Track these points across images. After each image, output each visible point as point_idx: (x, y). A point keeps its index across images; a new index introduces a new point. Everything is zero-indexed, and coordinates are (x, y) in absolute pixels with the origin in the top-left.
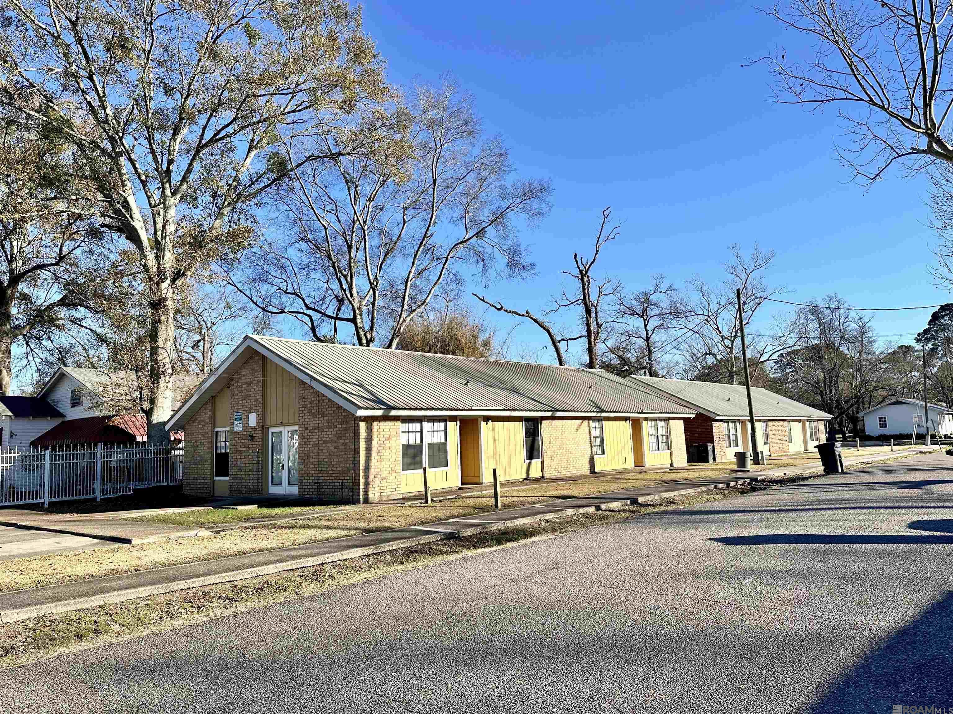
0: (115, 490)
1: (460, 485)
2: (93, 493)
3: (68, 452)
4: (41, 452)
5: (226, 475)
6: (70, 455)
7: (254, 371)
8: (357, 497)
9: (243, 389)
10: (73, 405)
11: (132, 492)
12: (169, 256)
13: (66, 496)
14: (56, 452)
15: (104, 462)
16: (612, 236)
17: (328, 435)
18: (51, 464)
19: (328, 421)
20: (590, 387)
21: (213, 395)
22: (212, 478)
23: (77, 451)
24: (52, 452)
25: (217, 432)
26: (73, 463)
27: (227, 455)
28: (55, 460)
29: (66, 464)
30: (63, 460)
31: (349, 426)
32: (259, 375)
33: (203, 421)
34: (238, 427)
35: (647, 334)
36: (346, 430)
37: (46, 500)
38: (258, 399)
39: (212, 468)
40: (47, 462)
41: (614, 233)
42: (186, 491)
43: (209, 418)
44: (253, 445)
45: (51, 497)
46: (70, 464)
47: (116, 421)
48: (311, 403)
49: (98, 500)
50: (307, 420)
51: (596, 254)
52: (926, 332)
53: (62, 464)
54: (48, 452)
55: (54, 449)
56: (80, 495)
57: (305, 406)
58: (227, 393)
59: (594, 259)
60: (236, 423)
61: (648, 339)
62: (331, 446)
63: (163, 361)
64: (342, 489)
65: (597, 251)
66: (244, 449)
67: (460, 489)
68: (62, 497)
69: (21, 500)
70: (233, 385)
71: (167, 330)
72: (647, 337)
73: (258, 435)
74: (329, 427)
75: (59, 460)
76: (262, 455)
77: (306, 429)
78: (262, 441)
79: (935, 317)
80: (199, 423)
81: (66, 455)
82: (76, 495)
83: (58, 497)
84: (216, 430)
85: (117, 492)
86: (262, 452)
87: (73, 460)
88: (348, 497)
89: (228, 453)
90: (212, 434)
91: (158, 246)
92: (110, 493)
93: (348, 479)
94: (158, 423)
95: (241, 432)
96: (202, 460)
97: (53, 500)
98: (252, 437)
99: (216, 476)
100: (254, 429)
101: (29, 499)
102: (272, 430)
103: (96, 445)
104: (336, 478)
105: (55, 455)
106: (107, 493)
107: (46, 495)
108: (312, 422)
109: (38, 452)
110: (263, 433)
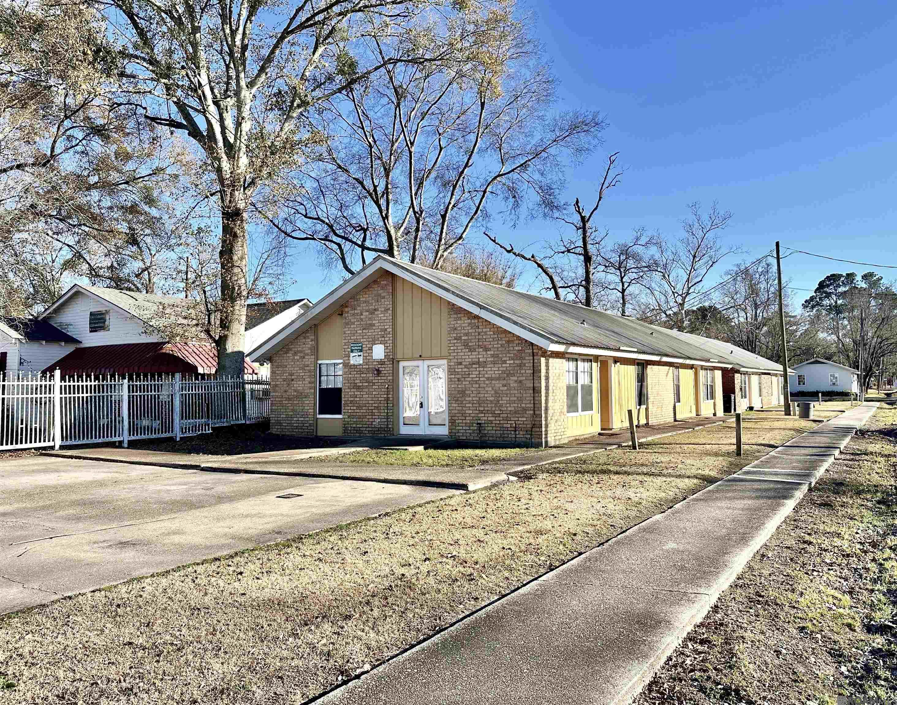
0: (195, 428)
1: (599, 431)
2: (172, 432)
3: (146, 383)
4: (119, 381)
5: (340, 413)
6: (147, 385)
7: (379, 298)
8: (540, 440)
9: (362, 317)
10: (93, 330)
11: (211, 431)
12: (244, 161)
13: (144, 434)
14: (133, 382)
15: (182, 394)
16: (613, 183)
17: (493, 371)
18: (129, 396)
19: (492, 356)
20: (652, 334)
21: (316, 322)
22: (315, 414)
23: (155, 381)
24: (129, 382)
25: (320, 365)
26: (151, 395)
27: (338, 391)
28: (133, 392)
29: (144, 396)
30: (140, 392)
31: (524, 361)
32: (388, 303)
33: (301, 352)
34: (356, 359)
35: (623, 286)
36: (520, 366)
37: (126, 438)
38: (386, 330)
39: (315, 404)
40: (125, 393)
41: (615, 180)
42: (274, 430)
43: (310, 349)
44: (381, 379)
45: (130, 435)
46: (148, 396)
47: (168, 348)
48: (466, 334)
49: (178, 439)
50: (462, 354)
51: (600, 200)
52: (812, 299)
53: (140, 396)
54: (126, 381)
55: (131, 379)
56: (159, 433)
57: (457, 338)
58: (338, 322)
59: (597, 206)
60: (352, 355)
61: (623, 291)
62: (498, 384)
63: (239, 282)
64: (515, 431)
65: (600, 198)
66: (367, 384)
67: (600, 434)
68: (141, 434)
69: (100, 438)
70: (348, 312)
71: (242, 246)
72: (623, 289)
73: (386, 369)
74: (494, 363)
75: (137, 392)
76: (393, 391)
77: (461, 364)
78: (393, 376)
79: (822, 285)
80: (295, 354)
81: (144, 385)
82: (155, 434)
83: (137, 435)
84: (319, 362)
85: (196, 431)
86: (393, 388)
87: (151, 392)
88: (524, 439)
89: (340, 390)
90: (315, 366)
91: (230, 148)
92: (189, 431)
93: (524, 420)
94: (233, 352)
95: (360, 365)
96: (300, 396)
97: (133, 438)
98: (379, 372)
99: (320, 413)
100: (381, 362)
101: (107, 437)
102: (402, 364)
103: (173, 376)
104: (507, 419)
105: (133, 386)
106: (186, 432)
107: (126, 432)
108: (468, 357)
109: (115, 381)
110: (393, 367)
